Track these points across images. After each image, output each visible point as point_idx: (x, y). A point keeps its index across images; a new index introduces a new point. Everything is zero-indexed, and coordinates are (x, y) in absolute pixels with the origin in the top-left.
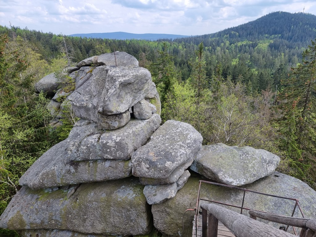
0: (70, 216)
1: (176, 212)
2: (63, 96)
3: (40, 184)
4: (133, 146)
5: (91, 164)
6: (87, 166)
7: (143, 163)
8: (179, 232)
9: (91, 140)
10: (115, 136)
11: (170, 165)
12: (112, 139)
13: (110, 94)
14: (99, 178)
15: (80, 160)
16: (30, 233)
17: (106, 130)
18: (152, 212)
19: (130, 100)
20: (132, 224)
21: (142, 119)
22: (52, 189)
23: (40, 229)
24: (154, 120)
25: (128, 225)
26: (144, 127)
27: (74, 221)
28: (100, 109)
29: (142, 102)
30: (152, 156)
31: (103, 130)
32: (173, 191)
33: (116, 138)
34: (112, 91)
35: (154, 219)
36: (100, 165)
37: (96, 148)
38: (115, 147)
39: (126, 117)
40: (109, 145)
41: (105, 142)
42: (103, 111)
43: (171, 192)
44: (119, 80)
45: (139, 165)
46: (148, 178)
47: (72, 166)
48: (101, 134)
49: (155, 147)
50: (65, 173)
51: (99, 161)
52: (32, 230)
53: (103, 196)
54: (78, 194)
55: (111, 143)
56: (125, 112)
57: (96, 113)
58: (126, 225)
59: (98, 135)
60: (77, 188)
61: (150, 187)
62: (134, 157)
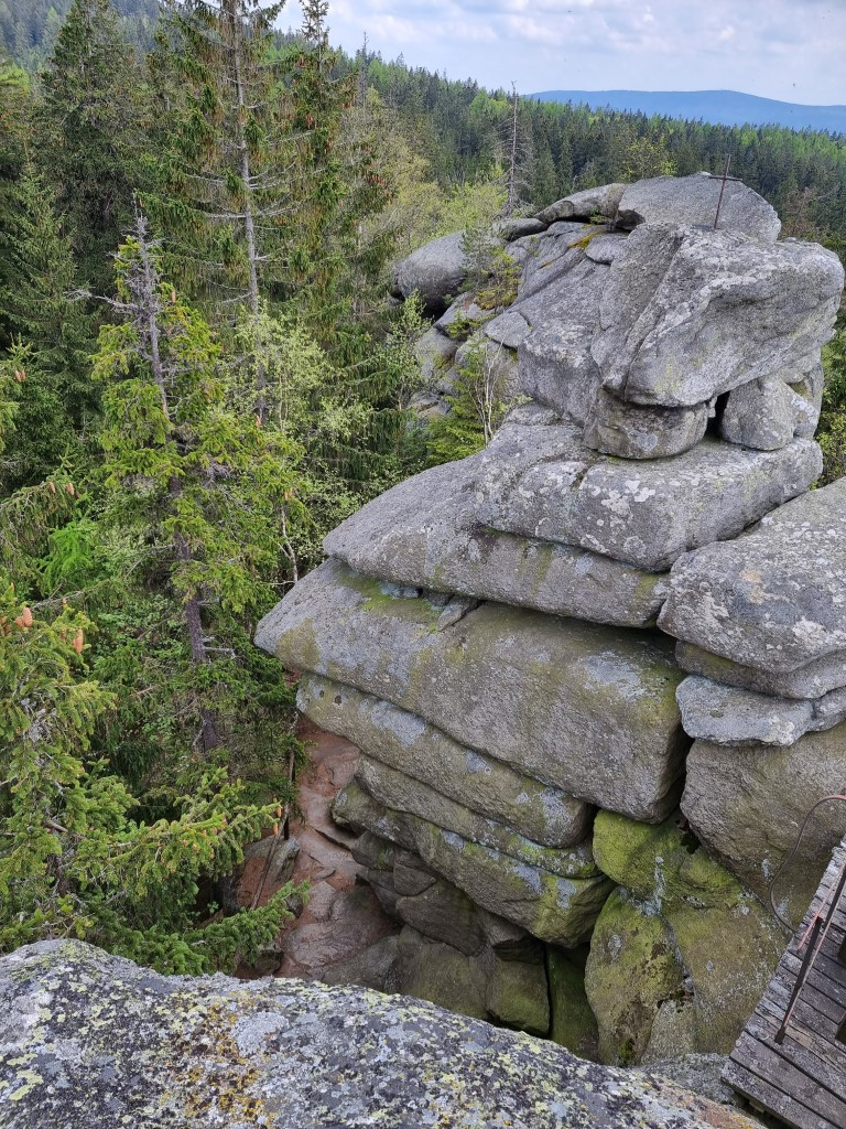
0: (434, 680)
1: (778, 796)
2: (471, 320)
3: (379, 564)
4: (688, 531)
5: (532, 551)
6: (519, 553)
7: (709, 599)
8: (765, 861)
9: (553, 476)
10: (637, 483)
11: (812, 636)
12: (621, 489)
13: (666, 328)
14: (545, 599)
15: (503, 528)
16: (322, 687)
17: (608, 455)
18: (688, 763)
19: (730, 364)
20: (609, 773)
21: (746, 448)
22: (402, 592)
23: (349, 686)
24: (795, 463)
25: (593, 772)
26: (749, 476)
27: (440, 697)
28: (615, 378)
29: (769, 384)
30: (751, 582)
31: (600, 454)
32: (791, 726)
33: (637, 490)
34: (675, 319)
35: (688, 788)
36: (559, 561)
37: (562, 505)
38: (625, 518)
39: (693, 425)
40: (609, 506)
41: (597, 491)
42: (623, 387)
43: (783, 726)
44: (716, 283)
45: (694, 597)
46: (711, 653)
47: (476, 539)
48: (590, 464)
49: (771, 557)
50: (451, 556)
51: (559, 548)
52: (328, 679)
53: (542, 658)
54: (470, 628)
55: (615, 502)
56: (694, 408)
57: (591, 391)
58: (587, 768)
59: (580, 465)
60: (469, 610)
61: (706, 684)
62: (684, 568)
